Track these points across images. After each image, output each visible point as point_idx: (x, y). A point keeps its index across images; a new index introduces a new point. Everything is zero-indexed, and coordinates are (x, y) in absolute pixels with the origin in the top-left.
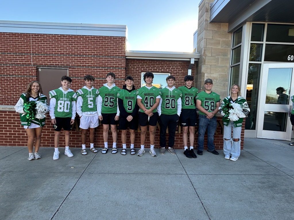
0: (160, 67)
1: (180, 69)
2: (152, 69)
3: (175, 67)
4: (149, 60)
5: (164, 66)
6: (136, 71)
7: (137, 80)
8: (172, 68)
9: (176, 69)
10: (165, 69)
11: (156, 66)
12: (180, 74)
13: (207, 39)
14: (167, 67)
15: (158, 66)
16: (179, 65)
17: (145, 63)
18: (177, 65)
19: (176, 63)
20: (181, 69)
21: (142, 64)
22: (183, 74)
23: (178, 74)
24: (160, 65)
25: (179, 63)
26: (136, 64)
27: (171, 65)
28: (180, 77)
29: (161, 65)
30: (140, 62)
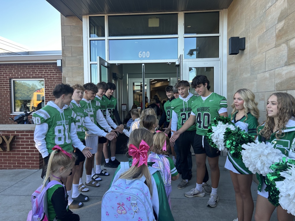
0: (31, 71)
1: (54, 72)
2: (21, 75)
3: (48, 71)
4: (18, 64)
5: (36, 70)
6: (3, 77)
7: (5, 89)
8: (44, 72)
9: (50, 73)
10: (37, 74)
11: (26, 71)
12: (55, 79)
13: (64, 36)
14: (39, 71)
15: (28, 71)
16: (53, 68)
17: (13, 67)
18: (51, 68)
19: (49, 66)
20: (56, 72)
21: (9, 69)
22: (59, 79)
23: (53, 79)
24: (30, 69)
25: (53, 66)
26: (3, 69)
27: (44, 69)
28: (55, 83)
29: (32, 69)
30: (7, 67)
